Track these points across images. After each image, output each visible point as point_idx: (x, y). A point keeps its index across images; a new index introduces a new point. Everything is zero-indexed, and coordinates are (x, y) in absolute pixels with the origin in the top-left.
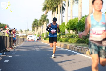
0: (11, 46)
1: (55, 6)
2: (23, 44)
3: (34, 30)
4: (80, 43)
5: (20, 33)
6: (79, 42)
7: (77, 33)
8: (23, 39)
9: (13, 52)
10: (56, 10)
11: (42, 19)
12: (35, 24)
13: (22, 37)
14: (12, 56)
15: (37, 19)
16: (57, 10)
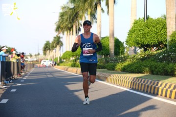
0: (18, 73)
1: (70, 26)
2: (33, 70)
3: (45, 54)
5: (29, 57)
8: (33, 65)
9: (21, 79)
10: (71, 30)
11: (54, 40)
13: (32, 63)
14: (20, 85)
15: (49, 42)
16: (73, 31)
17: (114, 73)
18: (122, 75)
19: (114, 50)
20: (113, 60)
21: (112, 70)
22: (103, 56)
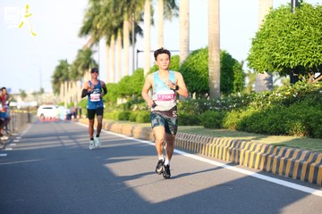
1: (115, 24)
2: (28, 129)
3: (57, 91)
4: (186, 125)
5: (19, 99)
6: (183, 121)
8: (29, 116)
10: (119, 34)
11: (79, 59)
12: (61, 75)
13: (25, 112)
15: (66, 61)
16: (122, 36)
17: (220, 135)
19: (219, 82)
20: (217, 105)
21: (216, 128)
22: (194, 94)
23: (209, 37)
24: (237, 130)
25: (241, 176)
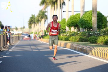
0: (4, 45)
2: (18, 43)
3: (30, 27)
4: (82, 42)
5: (15, 30)
6: (81, 40)
7: (79, 30)
8: (19, 37)
9: (7, 52)
10: (56, 4)
11: (39, 14)
12: (32, 21)
13: (17, 36)
14: (6, 57)
16: (57, 5)
17: (97, 46)
18: (105, 48)
19: (96, 24)
20: (96, 34)
21: (95, 43)
22: (86, 30)
23: (93, 6)
24: (104, 44)
25: (105, 63)
